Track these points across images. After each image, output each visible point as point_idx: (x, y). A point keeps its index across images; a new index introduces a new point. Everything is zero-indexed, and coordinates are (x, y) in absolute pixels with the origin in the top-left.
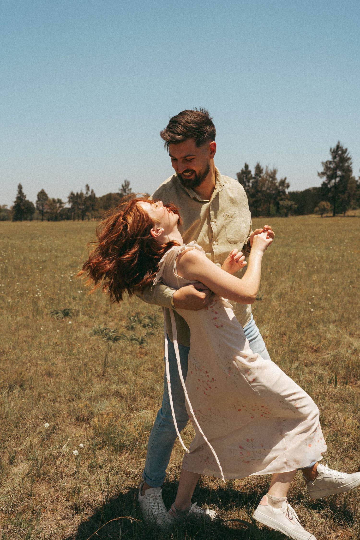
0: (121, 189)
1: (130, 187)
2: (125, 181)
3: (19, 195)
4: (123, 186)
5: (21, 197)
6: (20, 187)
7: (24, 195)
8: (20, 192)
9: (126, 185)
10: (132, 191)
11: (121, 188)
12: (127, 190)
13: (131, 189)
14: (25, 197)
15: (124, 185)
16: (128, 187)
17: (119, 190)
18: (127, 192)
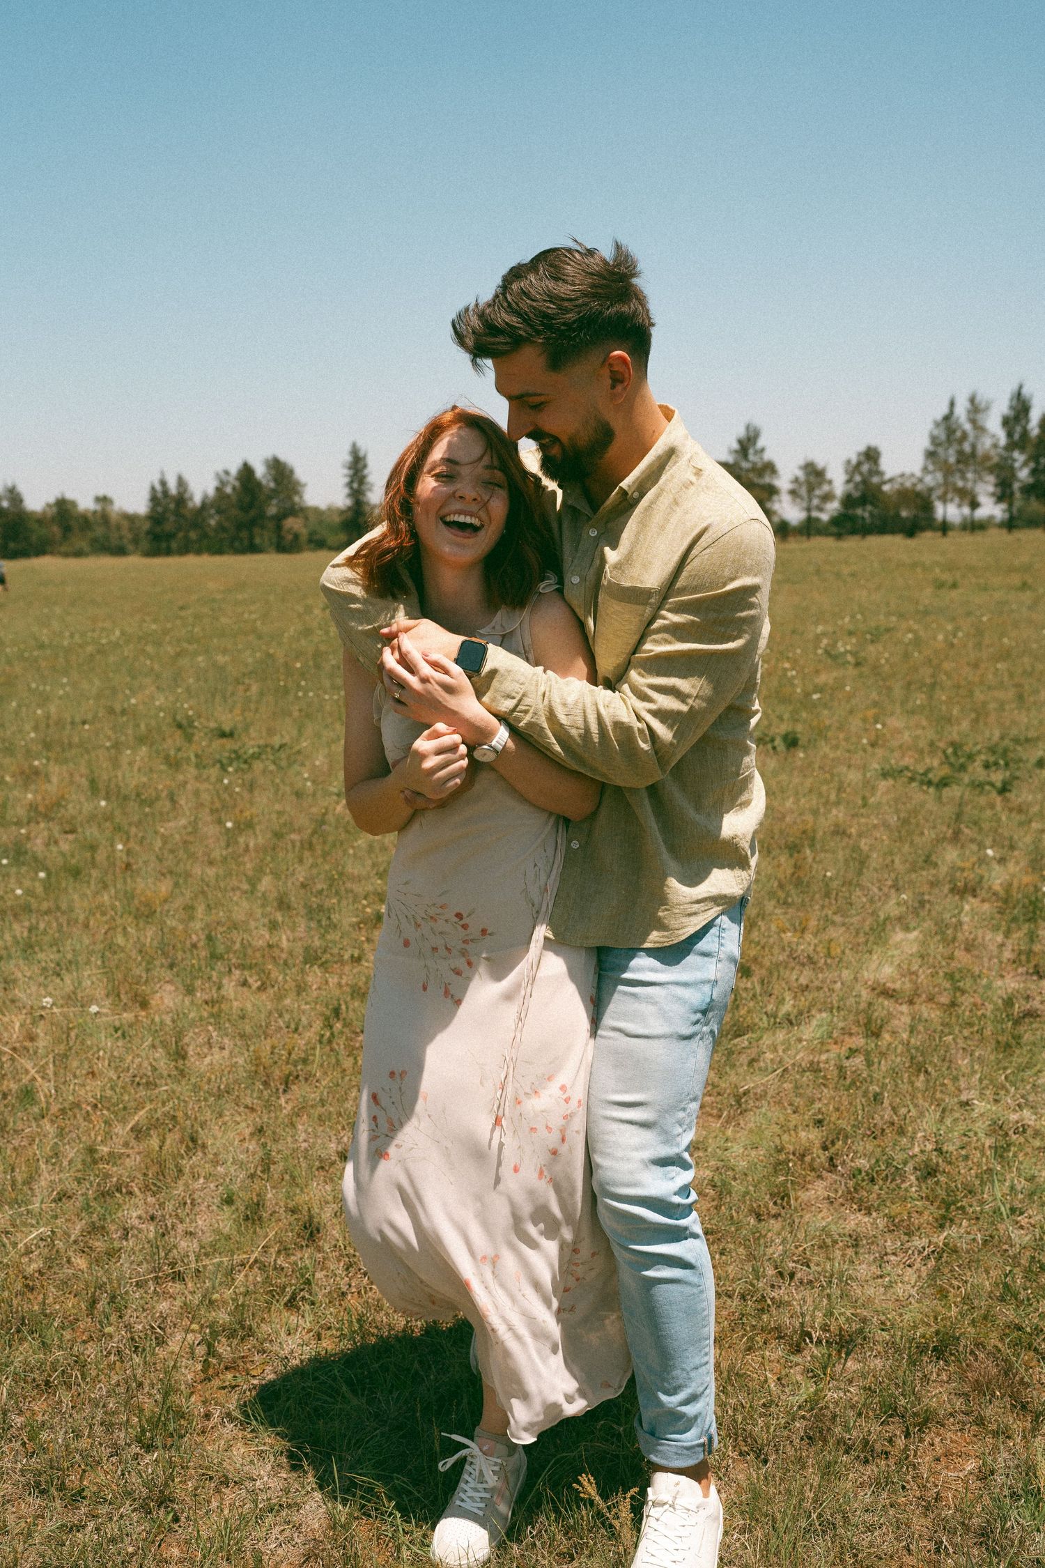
0: (736, 452)
1: (760, 443)
4: (740, 442)
9: (749, 438)
10: (767, 456)
11: (736, 446)
12: (751, 451)
13: (763, 450)
15: (743, 437)
17: (731, 452)
18: (751, 457)
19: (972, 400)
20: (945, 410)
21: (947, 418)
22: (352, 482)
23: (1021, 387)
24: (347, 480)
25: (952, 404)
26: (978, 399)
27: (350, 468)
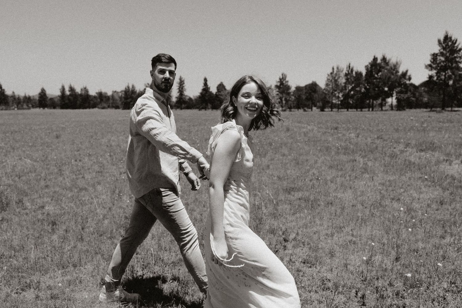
2: (282, 75)
3: (204, 87)
5: (206, 89)
6: (206, 80)
7: (209, 87)
8: (206, 84)
9: (283, 78)
14: (209, 88)
15: (281, 77)
16: (285, 79)
19: (338, 68)
20: (331, 71)
21: (331, 73)
22: (179, 88)
23: (350, 64)
24: (178, 87)
25: (333, 69)
26: (340, 68)
27: (179, 84)
